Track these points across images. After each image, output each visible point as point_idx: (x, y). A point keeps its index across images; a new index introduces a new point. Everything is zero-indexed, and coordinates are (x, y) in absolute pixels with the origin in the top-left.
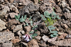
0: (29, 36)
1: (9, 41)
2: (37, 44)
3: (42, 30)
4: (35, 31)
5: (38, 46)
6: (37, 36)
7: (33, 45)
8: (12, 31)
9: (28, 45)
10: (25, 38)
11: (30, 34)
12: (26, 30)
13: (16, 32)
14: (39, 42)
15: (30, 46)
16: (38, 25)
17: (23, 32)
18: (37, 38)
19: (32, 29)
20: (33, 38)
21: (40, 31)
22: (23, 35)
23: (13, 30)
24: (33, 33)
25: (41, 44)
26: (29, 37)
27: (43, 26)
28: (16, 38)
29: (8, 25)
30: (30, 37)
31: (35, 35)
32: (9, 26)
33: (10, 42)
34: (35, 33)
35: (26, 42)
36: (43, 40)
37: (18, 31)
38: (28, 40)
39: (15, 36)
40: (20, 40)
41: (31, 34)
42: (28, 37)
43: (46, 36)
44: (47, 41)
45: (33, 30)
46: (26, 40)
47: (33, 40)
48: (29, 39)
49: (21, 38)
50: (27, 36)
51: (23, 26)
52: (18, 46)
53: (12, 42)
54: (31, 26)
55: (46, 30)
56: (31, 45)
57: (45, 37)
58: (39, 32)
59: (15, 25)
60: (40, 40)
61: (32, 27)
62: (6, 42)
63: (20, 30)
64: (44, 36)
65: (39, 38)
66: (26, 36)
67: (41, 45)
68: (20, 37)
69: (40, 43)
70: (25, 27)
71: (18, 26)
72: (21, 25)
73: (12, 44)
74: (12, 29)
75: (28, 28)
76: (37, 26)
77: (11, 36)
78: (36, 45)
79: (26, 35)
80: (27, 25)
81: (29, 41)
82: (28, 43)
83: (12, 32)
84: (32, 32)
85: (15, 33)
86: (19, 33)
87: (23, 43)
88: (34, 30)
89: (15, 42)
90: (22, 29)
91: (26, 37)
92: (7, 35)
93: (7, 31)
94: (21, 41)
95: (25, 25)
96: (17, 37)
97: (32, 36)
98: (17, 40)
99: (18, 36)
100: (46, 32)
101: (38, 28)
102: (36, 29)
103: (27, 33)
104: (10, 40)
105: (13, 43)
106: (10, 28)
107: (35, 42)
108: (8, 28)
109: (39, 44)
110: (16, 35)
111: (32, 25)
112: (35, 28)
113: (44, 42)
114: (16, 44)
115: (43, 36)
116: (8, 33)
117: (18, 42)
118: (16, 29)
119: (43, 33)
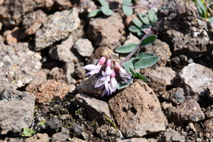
0: (117, 65)
1: (19, 89)
2: (157, 105)
4: (143, 43)
5: (161, 114)
6: (153, 68)
7: (134, 111)
8: (30, 40)
9: (111, 112)
11: (121, 55)
12: (100, 37)
13: (48, 48)
14: (165, 95)
15: (123, 114)
16: (159, 14)
17: (86, 47)
18: (155, 75)
19: (127, 33)
20: (136, 78)
21: (169, 40)
22: (84, 60)
23: (34, 36)
24: (132, 50)
25: (174, 105)
26: (117, 71)
27: (186, 14)
28: (49, 77)
29: (12, 13)
30: (123, 71)
31: (144, 63)
32: (17, 16)
33: (21, 97)
34: (143, 50)
35: (99, 98)
36: (183, 86)
37: (59, 42)
38: (111, 85)
41: (125, 55)
42: (109, 71)
43: (201, 68)
44: (208, 91)
45: (135, 34)
46: (104, 87)
47: (138, 85)
48: (114, 81)
49: (75, 76)
50: (108, 68)
51: (84, 17)
52: (62, 113)
54: (124, 18)
55: (201, 35)
56: (124, 110)
57: (193, 72)
58: (166, 46)
59: (42, 14)
60: (169, 88)
61: (128, 21)
62: (5, 94)
63: (71, 38)
64: (192, 64)
66: (99, 67)
67: (174, 110)
68: (70, 70)
69: (169, 101)
70: (94, 23)
71: (57, 16)
72: (76, 11)
73: (32, 106)
74: (29, 31)
75: (110, 28)
76: (154, 18)
77: (26, 69)
78: (152, 108)
80: (106, 9)
81: (117, 91)
82: (111, 100)
83: (32, 47)
84: (129, 46)
85: (44, 52)
86: (64, 53)
87: (89, 101)
88: (140, 38)
89: (47, 97)
90: (81, 32)
91: (104, 69)
92: (7, 63)
93: (6, 43)
94: (76, 92)
95: (93, 12)
96: (56, 70)
97: (132, 67)
98: (54, 84)
99: (62, 65)
100: (199, 46)
101: (162, 26)
102: (148, 31)
103: (107, 52)
104: (20, 84)
105: (37, 103)
106: (21, 25)
108: (11, 27)
109: (166, 105)
110: (51, 59)
111: (128, 11)
112: (144, 25)
113: (192, 94)
114: (52, 104)
115: (185, 69)
116: (12, 51)
117: (61, 95)
118: (48, 33)
119: (186, 51)
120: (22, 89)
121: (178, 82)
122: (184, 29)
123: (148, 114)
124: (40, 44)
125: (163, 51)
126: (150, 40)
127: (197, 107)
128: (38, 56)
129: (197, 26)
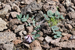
3: (44, 30)
5: (41, 47)
6: (39, 37)
7: (35, 46)
8: (13, 31)
9: (30, 47)
10: (27, 39)
11: (33, 34)
12: (28, 30)
13: (17, 33)
14: (42, 43)
15: (33, 47)
16: (41, 26)
17: (25, 33)
18: (40, 39)
19: (34, 29)
20: (35, 39)
22: (25, 35)
24: (35, 33)
25: (44, 45)
27: (46, 26)
28: (17, 39)
29: (10, 25)
30: (33, 38)
31: (37, 36)
33: (11, 43)
34: (37, 33)
35: (28, 43)
36: (46, 41)
37: (20, 31)
39: (16, 37)
40: (22, 41)
42: (30, 38)
43: (49, 37)
44: (50, 42)
46: (28, 41)
47: (36, 41)
48: (31, 40)
49: (23, 39)
51: (25, 26)
52: (20, 47)
53: (13, 43)
54: (34, 26)
56: (33, 46)
57: (47, 38)
58: (42, 32)
59: (16, 25)
60: (42, 41)
61: (34, 27)
62: (8, 43)
63: (22, 31)
64: (47, 36)
65: (42, 39)
66: (28, 37)
67: (43, 46)
68: (22, 37)
69: (42, 44)
70: (27, 27)
71: (19, 26)
72: (23, 25)
73: (13, 45)
74: (13, 29)
76: (39, 26)
77: (12, 37)
78: (39, 46)
79: (28, 35)
81: (31, 42)
82: (30, 44)
86: (21, 34)
88: (37, 31)
89: (17, 43)
90: (24, 29)
92: (8, 36)
93: (8, 31)
95: (27, 25)
96: (19, 37)
97: (35, 37)
98: (18, 40)
100: (49, 33)
101: (41, 28)
102: (38, 29)
103: (30, 34)
107: (37, 43)
108: (10, 28)
110: (18, 35)
113: (47, 43)
114: (17, 45)
116: (9, 33)
117: (19, 43)
118: (17, 30)
119: (46, 34)
120: (11, 41)
121: (44, 40)
122: (46, 29)
123: (38, 47)
124: (16, 32)
125: (41, 33)
126: (39, 31)
127: (48, 46)
128: (15, 34)
129: (49, 28)
